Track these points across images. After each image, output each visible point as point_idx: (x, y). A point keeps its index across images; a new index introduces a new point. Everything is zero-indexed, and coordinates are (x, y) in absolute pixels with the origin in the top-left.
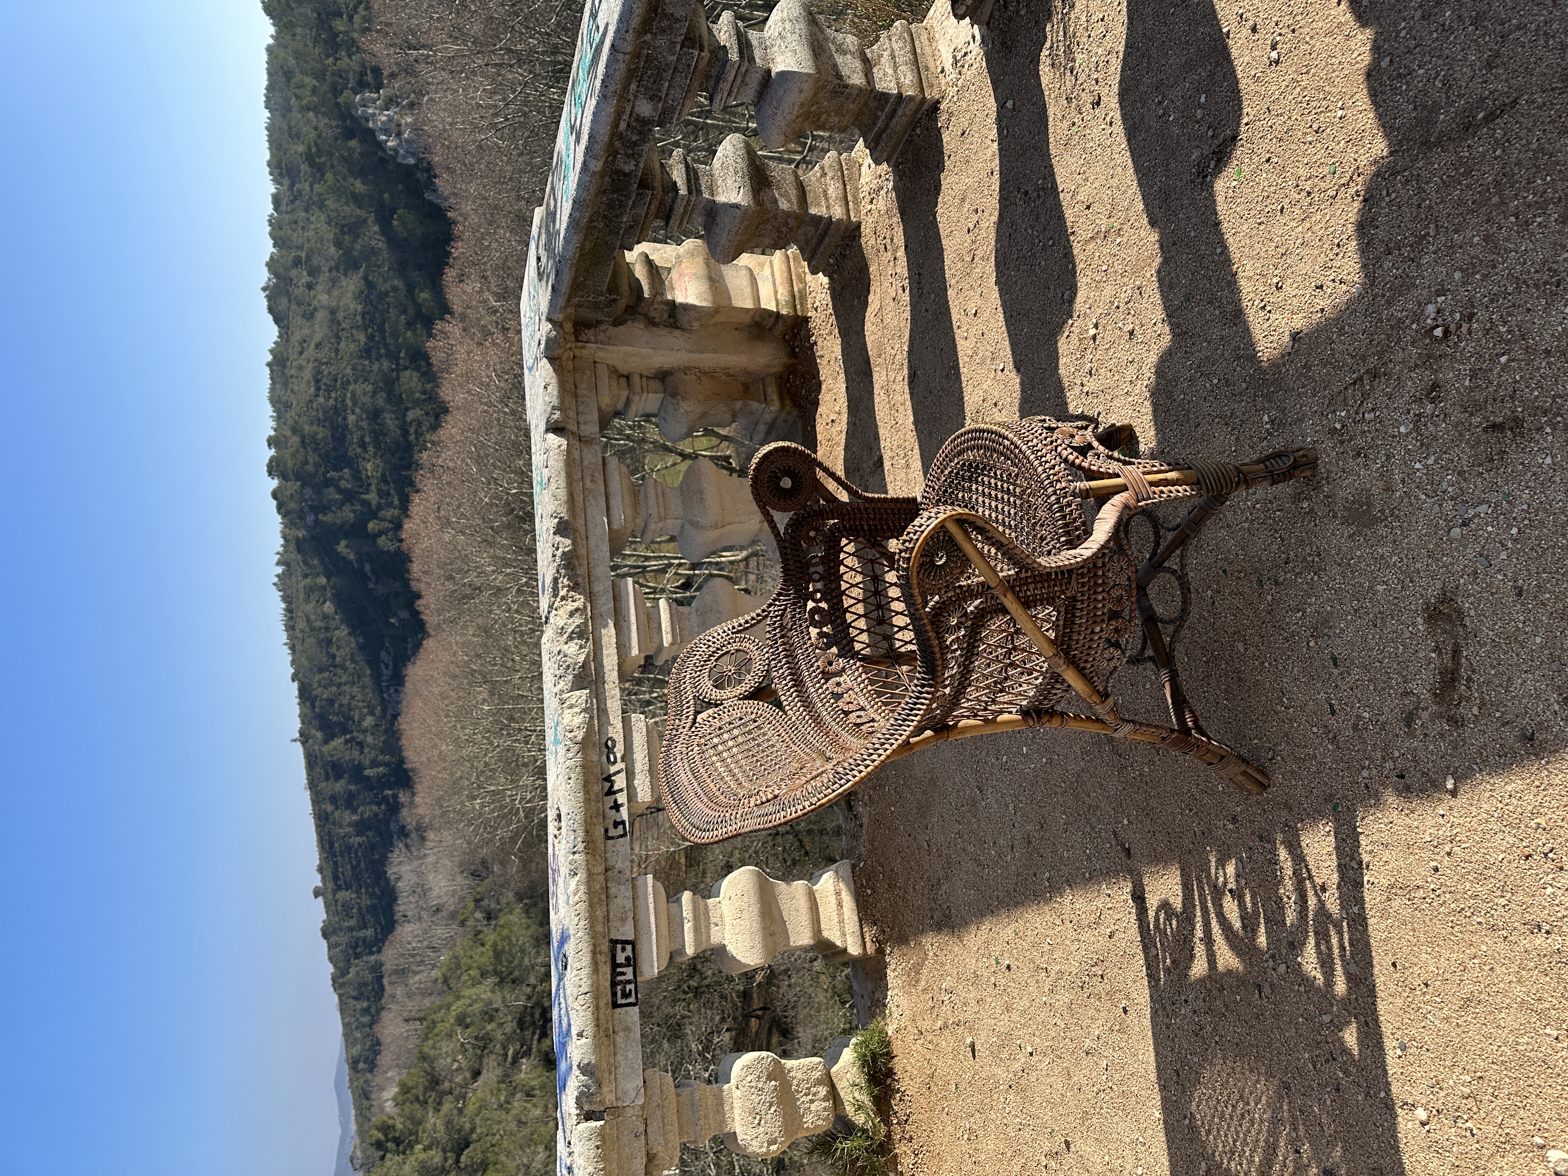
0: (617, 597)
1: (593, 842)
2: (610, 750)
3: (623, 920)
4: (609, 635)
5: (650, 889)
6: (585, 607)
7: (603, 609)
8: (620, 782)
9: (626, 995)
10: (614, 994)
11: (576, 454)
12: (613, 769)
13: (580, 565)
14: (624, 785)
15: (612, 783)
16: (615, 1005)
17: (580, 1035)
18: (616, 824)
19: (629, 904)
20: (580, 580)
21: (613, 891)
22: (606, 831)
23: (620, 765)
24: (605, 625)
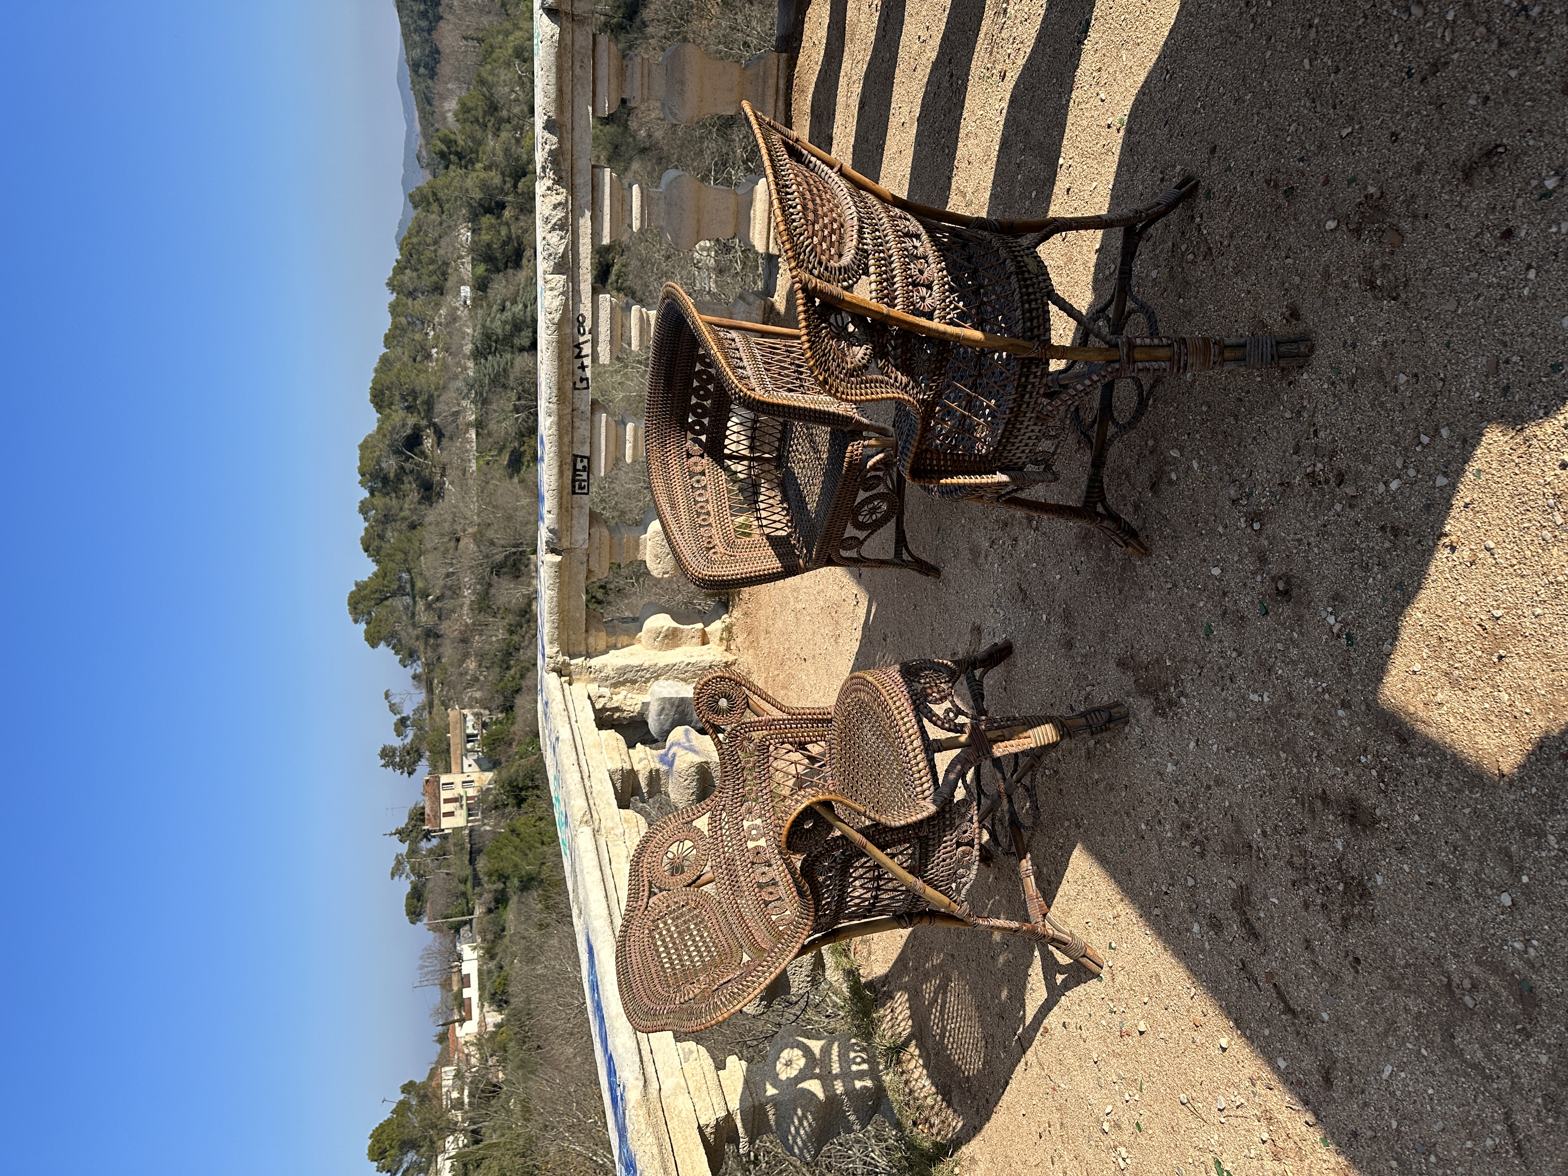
0: (595, 187)
1: (564, 393)
2: (581, 324)
3: (583, 443)
4: (585, 224)
5: (603, 424)
6: (567, 201)
7: (582, 201)
8: (587, 349)
9: (581, 488)
10: (574, 487)
11: (568, 41)
12: (582, 339)
13: (565, 159)
14: (590, 352)
15: (581, 350)
16: (574, 493)
17: (548, 512)
18: (582, 380)
19: (588, 434)
20: (564, 174)
21: (577, 424)
22: (575, 383)
23: (588, 337)
24: (582, 215)
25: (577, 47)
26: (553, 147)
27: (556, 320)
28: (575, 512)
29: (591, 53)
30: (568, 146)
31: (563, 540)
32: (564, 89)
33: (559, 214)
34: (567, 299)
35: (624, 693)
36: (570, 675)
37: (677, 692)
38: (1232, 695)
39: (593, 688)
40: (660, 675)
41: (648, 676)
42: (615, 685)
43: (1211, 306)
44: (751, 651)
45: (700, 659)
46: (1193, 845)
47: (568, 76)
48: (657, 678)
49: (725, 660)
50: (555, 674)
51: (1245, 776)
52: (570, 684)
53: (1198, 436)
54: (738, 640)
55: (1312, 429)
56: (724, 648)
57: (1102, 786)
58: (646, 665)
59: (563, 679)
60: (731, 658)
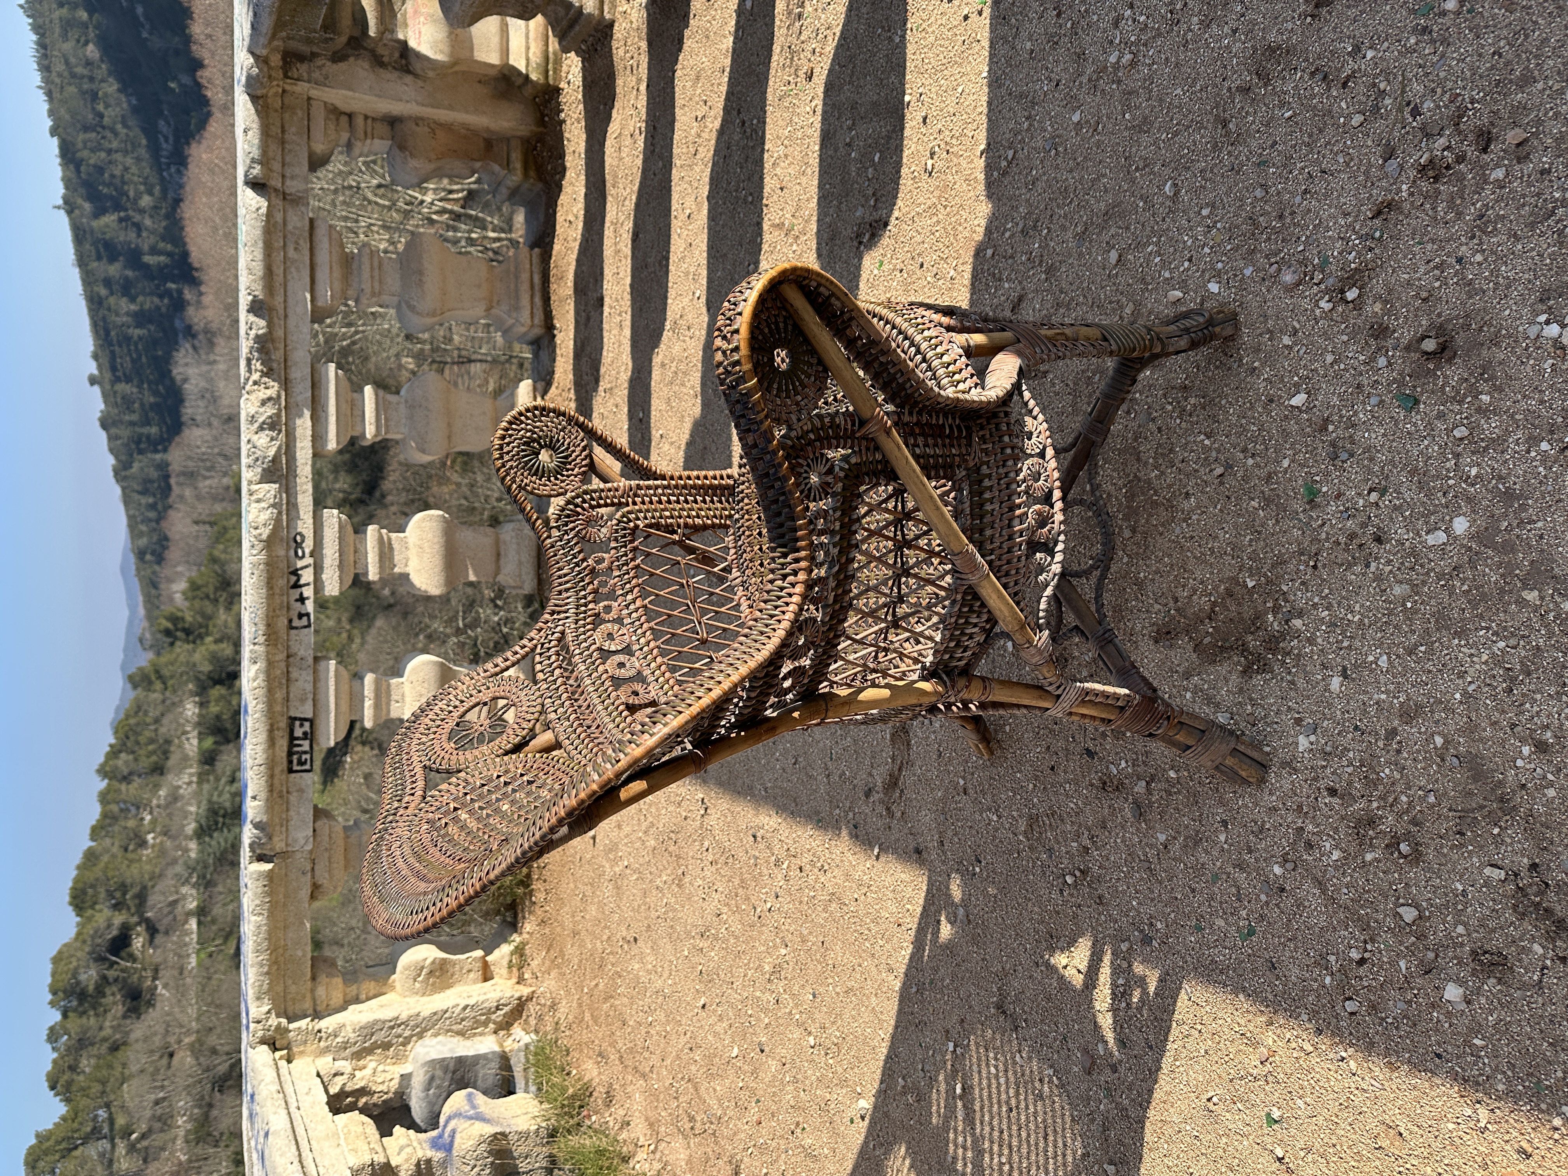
0: (316, 385)
1: (275, 633)
2: (299, 545)
3: (303, 701)
4: (304, 425)
5: (332, 674)
6: (279, 396)
7: (299, 398)
8: (307, 576)
9: (301, 763)
10: (290, 762)
11: (279, 217)
12: (300, 564)
13: (275, 349)
14: (311, 579)
15: (299, 577)
16: (291, 771)
17: (254, 798)
18: (301, 616)
19: (309, 687)
20: (275, 365)
21: (294, 674)
22: (290, 621)
23: (308, 560)
24: (301, 416)
25: (290, 227)
26: (261, 332)
27: (264, 537)
28: (293, 798)
29: (307, 234)
30: (280, 333)
31: (276, 839)
32: (274, 268)
33: (270, 410)
34: (280, 513)
35: (373, 1065)
36: (288, 1047)
37: (451, 1050)
38: (1389, 562)
39: (326, 1064)
40: (425, 1030)
41: (407, 1033)
42: (358, 1055)
43: (1179, 91)
44: (553, 974)
45: (482, 998)
46: (1393, 845)
47: (279, 257)
48: (420, 1036)
49: (517, 995)
50: (265, 1048)
51: (1462, 675)
52: (289, 1061)
53: (1207, 250)
54: (534, 964)
55: (1408, 110)
56: (514, 980)
57: (1176, 848)
58: (404, 1017)
59: (278, 1054)
60: (525, 991)
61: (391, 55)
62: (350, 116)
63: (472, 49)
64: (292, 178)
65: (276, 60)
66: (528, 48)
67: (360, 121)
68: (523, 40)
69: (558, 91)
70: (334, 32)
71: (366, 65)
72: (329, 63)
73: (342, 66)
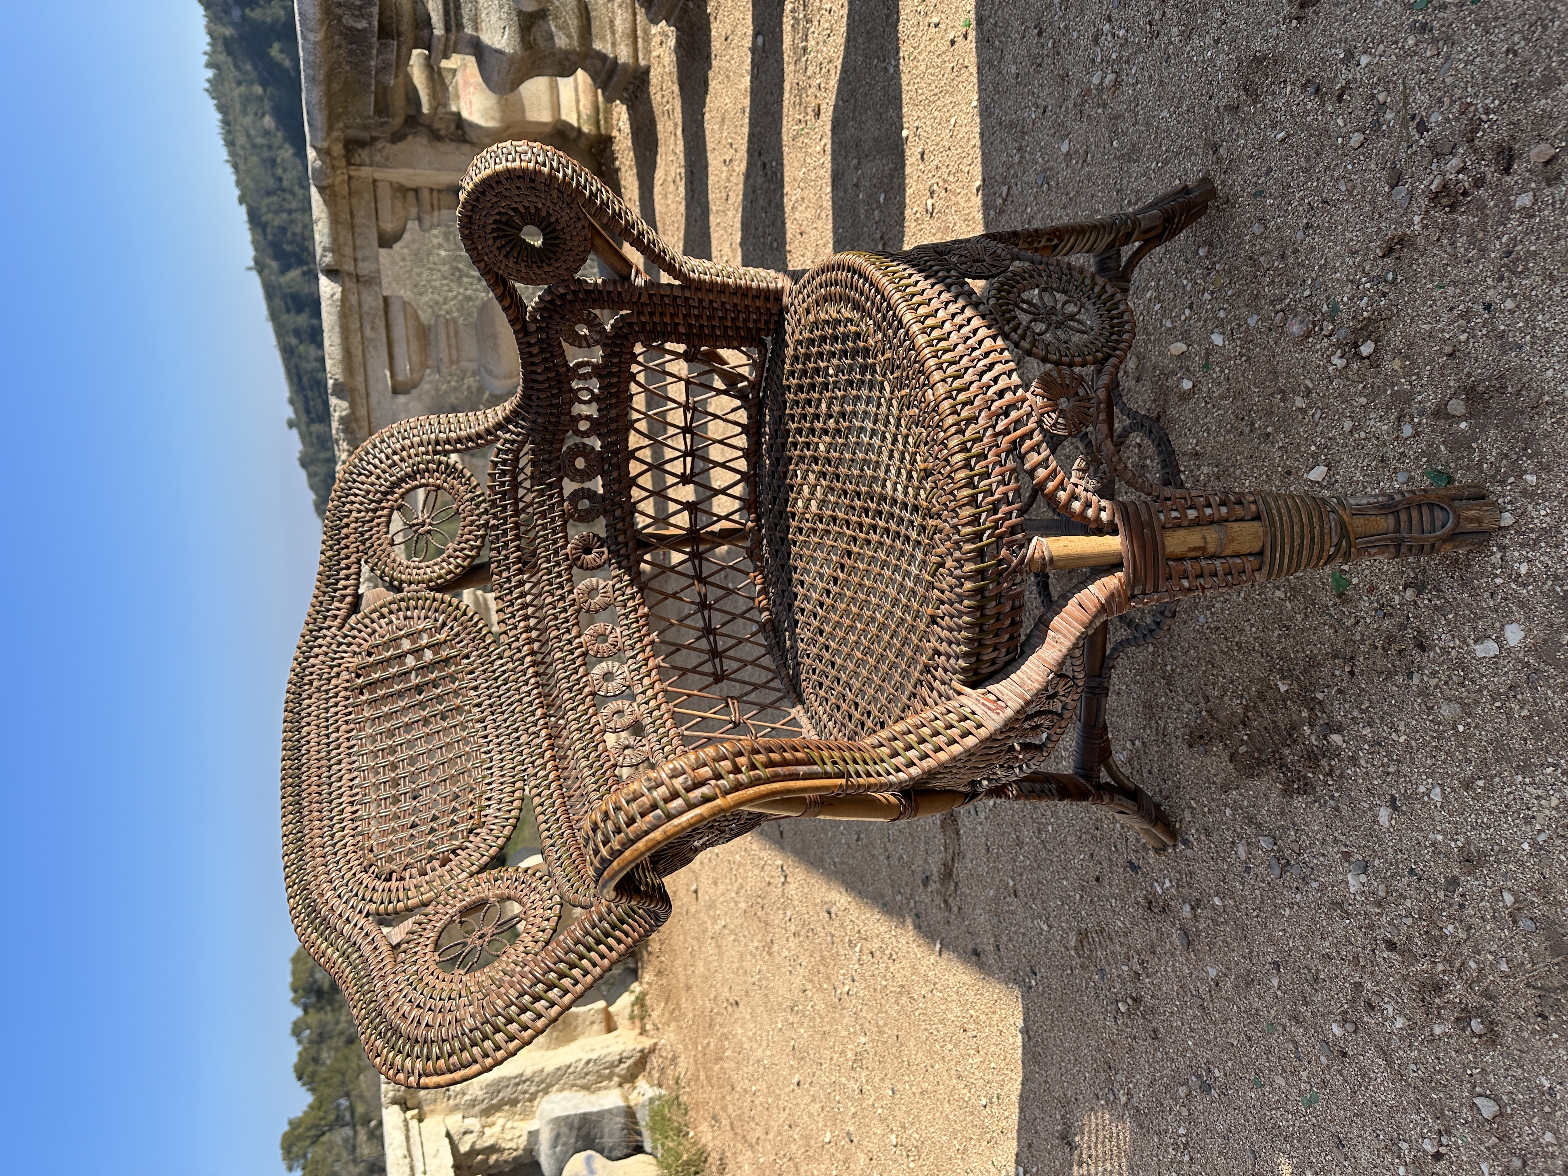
11: (354, 299)
25: (365, 308)
26: (344, 413)
29: (382, 313)
30: (363, 412)
32: (353, 352)
35: (501, 1121)
36: (419, 1106)
37: (576, 1106)
38: (1434, 674)
39: (455, 1122)
40: (550, 1086)
41: (533, 1089)
42: (488, 1112)
43: (1165, 113)
44: (673, 1025)
45: (604, 1052)
46: (1463, 1021)
47: (356, 338)
48: (546, 1091)
49: (639, 1048)
50: (396, 1108)
51: (1529, 820)
52: (420, 1120)
53: (1207, 296)
54: (655, 1015)
55: (1413, 125)
56: (638, 1031)
58: (528, 1073)
59: (409, 1114)
60: (647, 1043)
61: (447, 127)
62: (416, 191)
63: (523, 110)
64: (364, 260)
65: (338, 149)
66: (578, 101)
67: (425, 195)
68: (573, 94)
69: (610, 139)
70: (388, 116)
71: (424, 141)
72: (388, 145)
73: (402, 145)
